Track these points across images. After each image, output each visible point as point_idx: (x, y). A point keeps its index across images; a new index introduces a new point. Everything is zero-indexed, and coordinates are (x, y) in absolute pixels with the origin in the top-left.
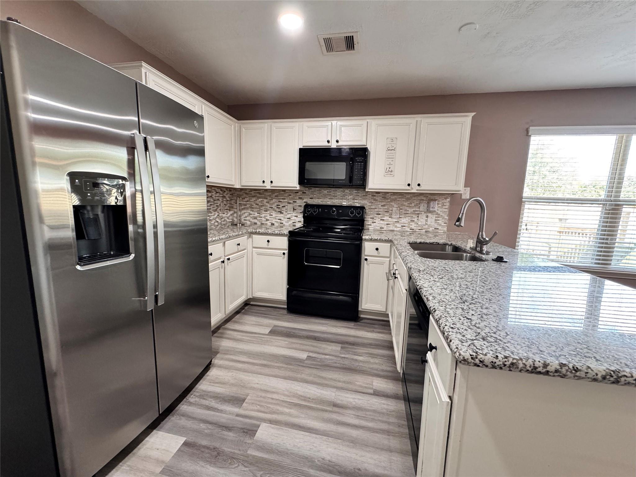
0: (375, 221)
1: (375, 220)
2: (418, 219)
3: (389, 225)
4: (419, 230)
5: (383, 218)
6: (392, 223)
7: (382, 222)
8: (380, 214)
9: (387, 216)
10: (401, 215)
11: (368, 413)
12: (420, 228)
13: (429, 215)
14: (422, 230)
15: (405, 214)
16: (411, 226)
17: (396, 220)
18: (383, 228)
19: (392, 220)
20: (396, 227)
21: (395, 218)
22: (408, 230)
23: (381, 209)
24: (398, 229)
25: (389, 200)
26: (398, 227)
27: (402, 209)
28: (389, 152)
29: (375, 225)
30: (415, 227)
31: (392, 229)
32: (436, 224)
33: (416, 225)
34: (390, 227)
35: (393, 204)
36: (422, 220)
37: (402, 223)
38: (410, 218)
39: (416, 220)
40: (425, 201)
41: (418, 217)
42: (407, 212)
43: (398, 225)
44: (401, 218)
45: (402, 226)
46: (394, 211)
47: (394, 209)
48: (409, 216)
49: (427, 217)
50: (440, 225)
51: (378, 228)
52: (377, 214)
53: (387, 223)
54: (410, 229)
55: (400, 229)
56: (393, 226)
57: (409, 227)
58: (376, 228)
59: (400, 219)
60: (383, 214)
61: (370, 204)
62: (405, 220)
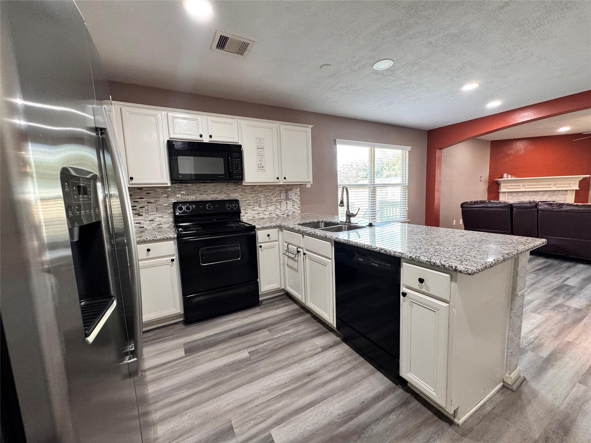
0: (247, 212)
1: (247, 210)
2: (280, 206)
3: (259, 214)
4: (282, 215)
5: (254, 209)
6: (262, 212)
7: (253, 212)
8: (250, 205)
9: (256, 206)
10: (268, 204)
11: (332, 365)
12: (283, 213)
13: (288, 202)
14: (284, 214)
15: (270, 203)
16: (276, 213)
17: (264, 209)
18: (255, 217)
19: (261, 209)
20: (265, 215)
21: (263, 208)
22: (274, 216)
23: (251, 200)
24: (267, 216)
25: (257, 192)
26: (267, 215)
27: (267, 199)
28: (259, 150)
29: (248, 216)
30: (279, 212)
31: (262, 217)
32: (293, 208)
33: (279, 211)
34: (260, 215)
35: (260, 195)
36: (284, 207)
37: (269, 211)
38: (274, 206)
40: (284, 191)
41: (280, 204)
42: (272, 201)
43: (267, 213)
44: (268, 206)
45: (269, 213)
46: (262, 201)
47: (262, 199)
48: (274, 205)
49: (287, 203)
50: (296, 209)
51: (251, 218)
52: (248, 205)
53: (258, 212)
54: (276, 215)
55: (268, 216)
56: (263, 214)
58: (249, 218)
59: (268, 208)
60: (254, 205)
61: (241, 197)
62: (271, 208)
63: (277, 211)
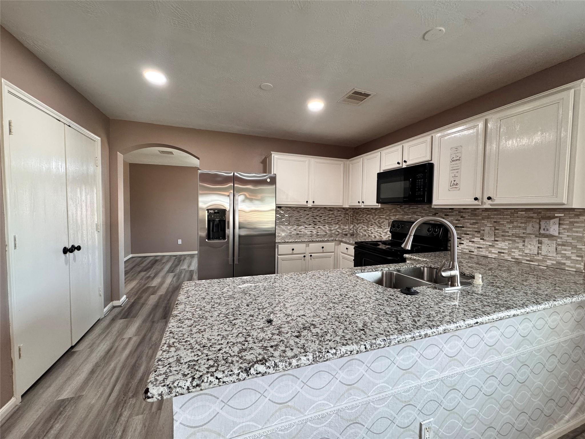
0: (462, 242)
1: (463, 240)
2: (523, 245)
3: (481, 249)
4: (527, 260)
5: (473, 240)
6: (485, 246)
7: (470, 244)
8: (468, 234)
9: (477, 237)
10: (497, 237)
13: (545, 240)
14: (532, 261)
15: (503, 236)
16: (513, 254)
17: (491, 244)
18: (473, 252)
19: (484, 243)
20: (490, 252)
21: (488, 241)
22: (509, 258)
23: (470, 228)
24: (494, 256)
25: (480, 218)
26: (494, 253)
27: (497, 229)
28: (453, 163)
29: (463, 247)
30: (520, 255)
31: (484, 254)
33: (521, 253)
34: (482, 251)
35: (485, 222)
36: (531, 247)
37: (499, 248)
38: (511, 242)
39: (520, 245)
40: (534, 220)
41: (524, 241)
42: (506, 234)
43: (493, 250)
44: (497, 241)
45: (499, 252)
46: (486, 231)
47: (487, 229)
48: (509, 240)
49: (540, 242)
50: (568, 258)
51: (467, 251)
52: (465, 234)
53: (479, 246)
54: (512, 258)
55: (496, 256)
56: (486, 251)
57: (509, 255)
58: (464, 250)
60: (473, 235)
61: (457, 222)
62: (503, 245)
63: (514, 252)
